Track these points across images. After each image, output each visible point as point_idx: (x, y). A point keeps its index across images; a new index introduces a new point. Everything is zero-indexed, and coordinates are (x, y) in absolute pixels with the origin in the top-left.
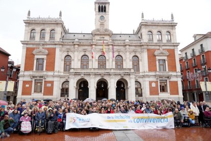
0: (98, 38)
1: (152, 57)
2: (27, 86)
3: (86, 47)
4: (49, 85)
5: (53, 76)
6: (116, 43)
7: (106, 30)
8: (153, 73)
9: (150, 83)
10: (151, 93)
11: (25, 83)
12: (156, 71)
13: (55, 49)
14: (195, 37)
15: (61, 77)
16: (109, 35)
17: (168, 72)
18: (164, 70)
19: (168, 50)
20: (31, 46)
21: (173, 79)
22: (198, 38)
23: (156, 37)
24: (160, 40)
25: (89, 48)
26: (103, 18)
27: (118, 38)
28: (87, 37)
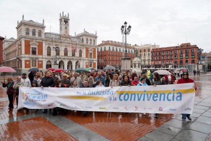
0: (64, 39)
1: (87, 51)
2: (28, 63)
4: (40, 63)
5: (42, 58)
6: (73, 43)
7: (69, 36)
8: (87, 59)
9: (86, 63)
11: (26, 61)
12: (88, 57)
13: (42, 43)
14: (103, 42)
15: (46, 58)
16: (70, 38)
17: (92, 59)
18: (91, 58)
19: (94, 49)
20: (27, 39)
21: (94, 62)
22: (104, 43)
23: (89, 42)
24: (91, 43)
25: (60, 44)
26: (66, 28)
27: (72, 39)
28: (58, 37)
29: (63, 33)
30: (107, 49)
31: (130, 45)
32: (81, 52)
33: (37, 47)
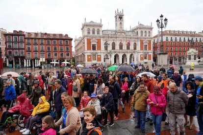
0: (119, 34)
1: (142, 43)
3: (114, 39)
4: (99, 57)
5: (101, 52)
6: (128, 36)
7: (123, 30)
8: (142, 51)
9: (141, 55)
10: (141, 60)
11: (88, 56)
12: (143, 50)
13: (100, 39)
15: (104, 53)
16: (124, 33)
17: (148, 51)
18: (146, 50)
19: (149, 41)
20: (89, 38)
21: (150, 54)
23: (144, 34)
24: (146, 36)
25: (115, 39)
26: (121, 23)
27: (127, 34)
28: (113, 33)
29: (118, 28)
30: (164, 40)
31: (195, 32)
32: (135, 45)
33: (96, 43)
